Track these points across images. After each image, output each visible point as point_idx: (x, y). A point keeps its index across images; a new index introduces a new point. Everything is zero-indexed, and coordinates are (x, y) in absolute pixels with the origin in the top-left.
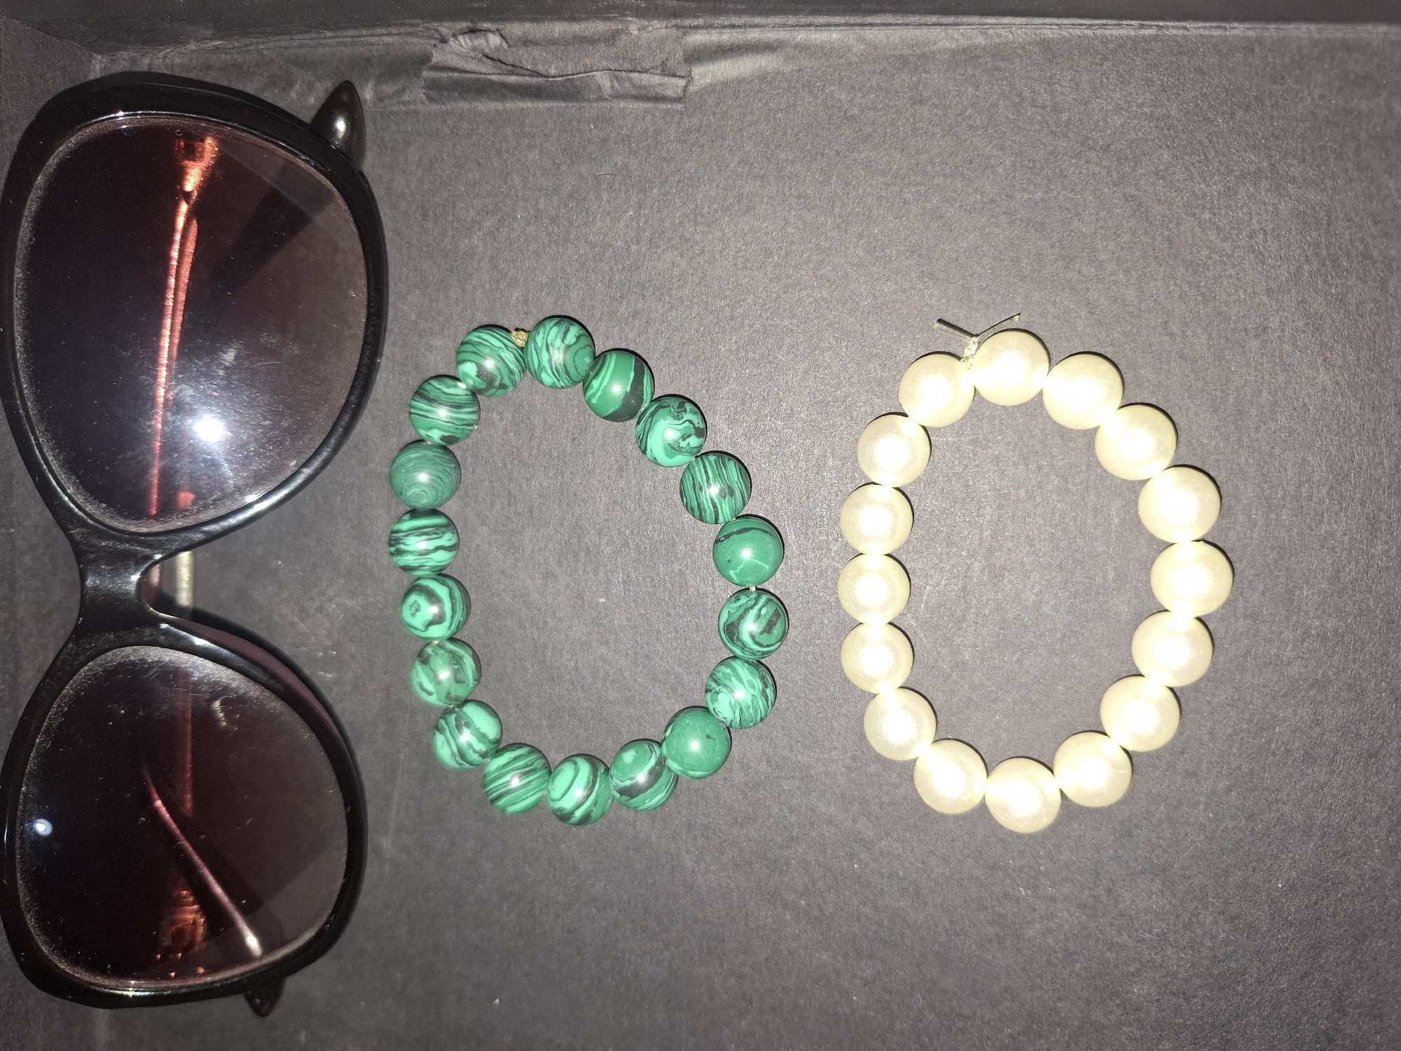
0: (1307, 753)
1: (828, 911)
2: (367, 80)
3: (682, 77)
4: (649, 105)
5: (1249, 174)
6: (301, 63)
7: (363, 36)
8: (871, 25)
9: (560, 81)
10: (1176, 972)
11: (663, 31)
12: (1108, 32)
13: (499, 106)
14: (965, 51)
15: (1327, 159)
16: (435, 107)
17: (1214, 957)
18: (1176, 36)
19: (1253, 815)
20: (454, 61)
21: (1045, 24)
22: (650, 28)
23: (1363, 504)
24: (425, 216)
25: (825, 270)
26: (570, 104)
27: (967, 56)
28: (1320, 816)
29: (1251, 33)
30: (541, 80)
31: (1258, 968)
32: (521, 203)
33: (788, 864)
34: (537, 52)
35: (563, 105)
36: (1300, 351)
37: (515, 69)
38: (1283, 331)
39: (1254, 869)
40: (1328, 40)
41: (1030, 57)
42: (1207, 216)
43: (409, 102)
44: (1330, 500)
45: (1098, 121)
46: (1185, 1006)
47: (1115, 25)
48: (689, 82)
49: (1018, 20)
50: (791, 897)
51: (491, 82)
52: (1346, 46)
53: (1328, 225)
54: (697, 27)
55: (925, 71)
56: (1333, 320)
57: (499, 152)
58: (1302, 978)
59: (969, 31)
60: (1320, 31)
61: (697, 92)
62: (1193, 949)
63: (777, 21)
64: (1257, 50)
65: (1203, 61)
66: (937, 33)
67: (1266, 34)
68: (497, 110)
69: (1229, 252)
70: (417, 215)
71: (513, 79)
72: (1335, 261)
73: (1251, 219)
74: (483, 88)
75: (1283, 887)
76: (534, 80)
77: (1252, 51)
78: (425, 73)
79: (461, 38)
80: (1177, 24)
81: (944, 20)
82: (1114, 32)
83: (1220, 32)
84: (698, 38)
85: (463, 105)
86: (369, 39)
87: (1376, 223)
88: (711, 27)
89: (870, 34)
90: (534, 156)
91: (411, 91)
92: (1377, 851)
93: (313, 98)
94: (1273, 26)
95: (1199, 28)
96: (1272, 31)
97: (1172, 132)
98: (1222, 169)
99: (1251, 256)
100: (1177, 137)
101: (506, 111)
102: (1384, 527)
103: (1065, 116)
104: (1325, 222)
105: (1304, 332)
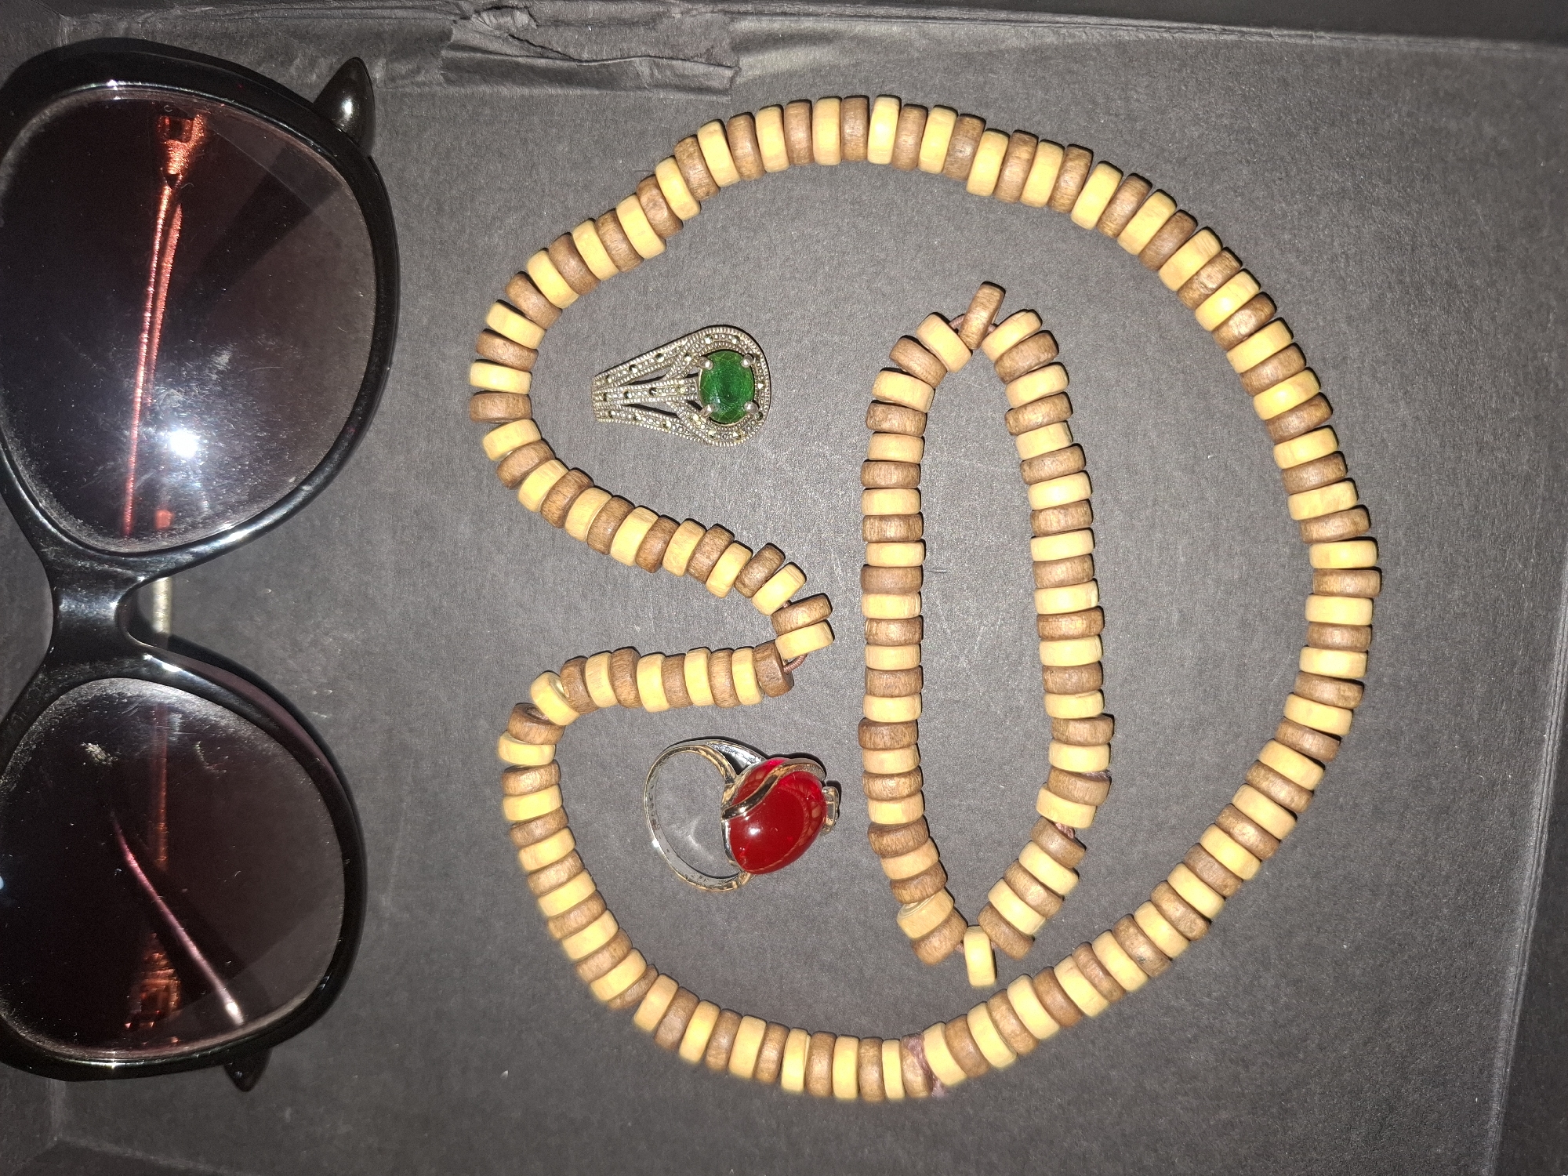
0: (1376, 807)
1: (868, 973)
2: (377, 57)
3: (730, 67)
4: (692, 97)
5: (1332, 194)
6: (304, 36)
7: (373, 8)
8: (935, 18)
9: (595, 66)
10: (1235, 1037)
11: (708, 16)
12: (1188, 36)
13: (526, 91)
14: (1035, 50)
15: (1413, 181)
16: (452, 90)
17: (1276, 1022)
18: (1261, 43)
19: (1318, 873)
20: (476, 40)
21: (1121, 25)
22: (695, 12)
23: (1441, 546)
24: (440, 210)
25: (880, 284)
26: (604, 92)
27: (1038, 56)
28: (1388, 875)
29: (1338, 44)
30: (573, 64)
31: (1321, 1035)
32: (547, 199)
33: (826, 922)
34: (569, 34)
35: (597, 92)
36: (1380, 383)
37: (544, 51)
38: (1363, 362)
39: (1319, 928)
40: (1417, 54)
41: (1106, 60)
42: (1287, 237)
43: (424, 84)
44: (1407, 542)
45: (1175, 132)
46: (1243, 1074)
47: (1195, 29)
48: (736, 74)
49: (1094, 20)
50: (827, 957)
51: (518, 64)
52: (1435, 60)
53: (1413, 250)
54: (746, 13)
55: (991, 71)
56: (1414, 350)
57: (525, 142)
58: (1365, 1044)
59: (1041, 30)
60: (1409, 44)
61: (745, 84)
62: (1253, 1014)
63: (834, 10)
64: (1344, 62)
65: (1288, 71)
66: (1003, 30)
67: (1354, 46)
68: (522, 96)
69: (1309, 277)
70: (431, 209)
71: (542, 62)
72: (1419, 289)
73: (1333, 241)
74: (509, 72)
75: (1348, 949)
76: (566, 64)
77: (1338, 62)
78: (444, 53)
79: (484, 15)
80: (1261, 30)
81: (1013, 16)
82: (1193, 36)
83: (1304, 41)
84: (747, 25)
85: (485, 89)
86: (379, 12)
87: (1462, 250)
88: (761, 14)
89: (933, 28)
90: (562, 148)
91: (427, 71)
92: (1445, 911)
93: (315, 76)
94: (1359, 37)
95: (1282, 36)
96: (1359, 42)
97: (1252, 146)
98: (1304, 188)
99: (1333, 281)
100: (1257, 151)
101: (533, 97)
102: (1461, 571)
103: (1138, 126)
104: (1409, 248)
105: (1385, 363)
